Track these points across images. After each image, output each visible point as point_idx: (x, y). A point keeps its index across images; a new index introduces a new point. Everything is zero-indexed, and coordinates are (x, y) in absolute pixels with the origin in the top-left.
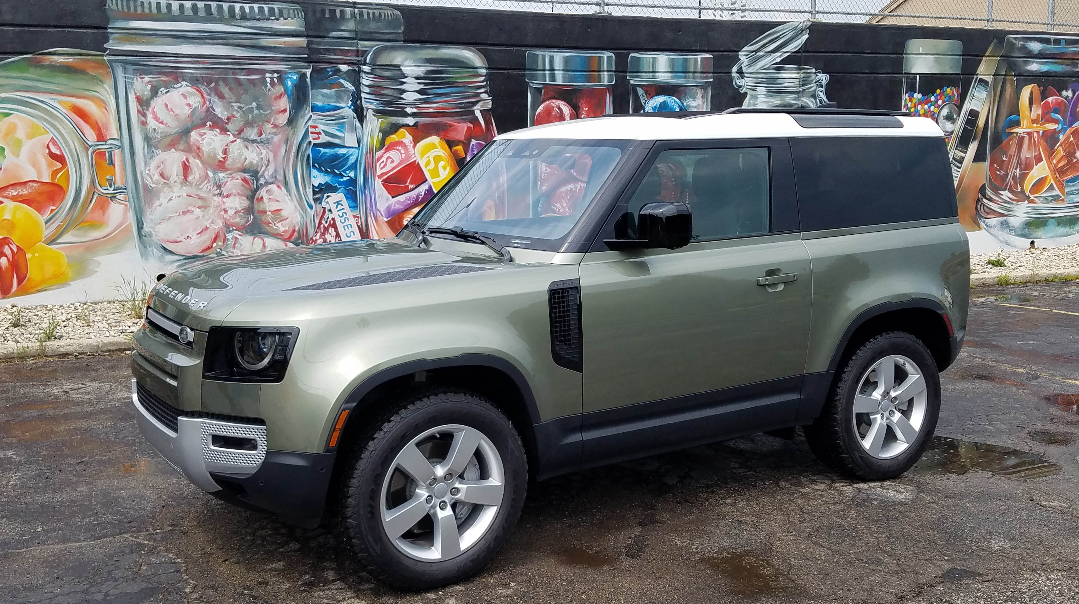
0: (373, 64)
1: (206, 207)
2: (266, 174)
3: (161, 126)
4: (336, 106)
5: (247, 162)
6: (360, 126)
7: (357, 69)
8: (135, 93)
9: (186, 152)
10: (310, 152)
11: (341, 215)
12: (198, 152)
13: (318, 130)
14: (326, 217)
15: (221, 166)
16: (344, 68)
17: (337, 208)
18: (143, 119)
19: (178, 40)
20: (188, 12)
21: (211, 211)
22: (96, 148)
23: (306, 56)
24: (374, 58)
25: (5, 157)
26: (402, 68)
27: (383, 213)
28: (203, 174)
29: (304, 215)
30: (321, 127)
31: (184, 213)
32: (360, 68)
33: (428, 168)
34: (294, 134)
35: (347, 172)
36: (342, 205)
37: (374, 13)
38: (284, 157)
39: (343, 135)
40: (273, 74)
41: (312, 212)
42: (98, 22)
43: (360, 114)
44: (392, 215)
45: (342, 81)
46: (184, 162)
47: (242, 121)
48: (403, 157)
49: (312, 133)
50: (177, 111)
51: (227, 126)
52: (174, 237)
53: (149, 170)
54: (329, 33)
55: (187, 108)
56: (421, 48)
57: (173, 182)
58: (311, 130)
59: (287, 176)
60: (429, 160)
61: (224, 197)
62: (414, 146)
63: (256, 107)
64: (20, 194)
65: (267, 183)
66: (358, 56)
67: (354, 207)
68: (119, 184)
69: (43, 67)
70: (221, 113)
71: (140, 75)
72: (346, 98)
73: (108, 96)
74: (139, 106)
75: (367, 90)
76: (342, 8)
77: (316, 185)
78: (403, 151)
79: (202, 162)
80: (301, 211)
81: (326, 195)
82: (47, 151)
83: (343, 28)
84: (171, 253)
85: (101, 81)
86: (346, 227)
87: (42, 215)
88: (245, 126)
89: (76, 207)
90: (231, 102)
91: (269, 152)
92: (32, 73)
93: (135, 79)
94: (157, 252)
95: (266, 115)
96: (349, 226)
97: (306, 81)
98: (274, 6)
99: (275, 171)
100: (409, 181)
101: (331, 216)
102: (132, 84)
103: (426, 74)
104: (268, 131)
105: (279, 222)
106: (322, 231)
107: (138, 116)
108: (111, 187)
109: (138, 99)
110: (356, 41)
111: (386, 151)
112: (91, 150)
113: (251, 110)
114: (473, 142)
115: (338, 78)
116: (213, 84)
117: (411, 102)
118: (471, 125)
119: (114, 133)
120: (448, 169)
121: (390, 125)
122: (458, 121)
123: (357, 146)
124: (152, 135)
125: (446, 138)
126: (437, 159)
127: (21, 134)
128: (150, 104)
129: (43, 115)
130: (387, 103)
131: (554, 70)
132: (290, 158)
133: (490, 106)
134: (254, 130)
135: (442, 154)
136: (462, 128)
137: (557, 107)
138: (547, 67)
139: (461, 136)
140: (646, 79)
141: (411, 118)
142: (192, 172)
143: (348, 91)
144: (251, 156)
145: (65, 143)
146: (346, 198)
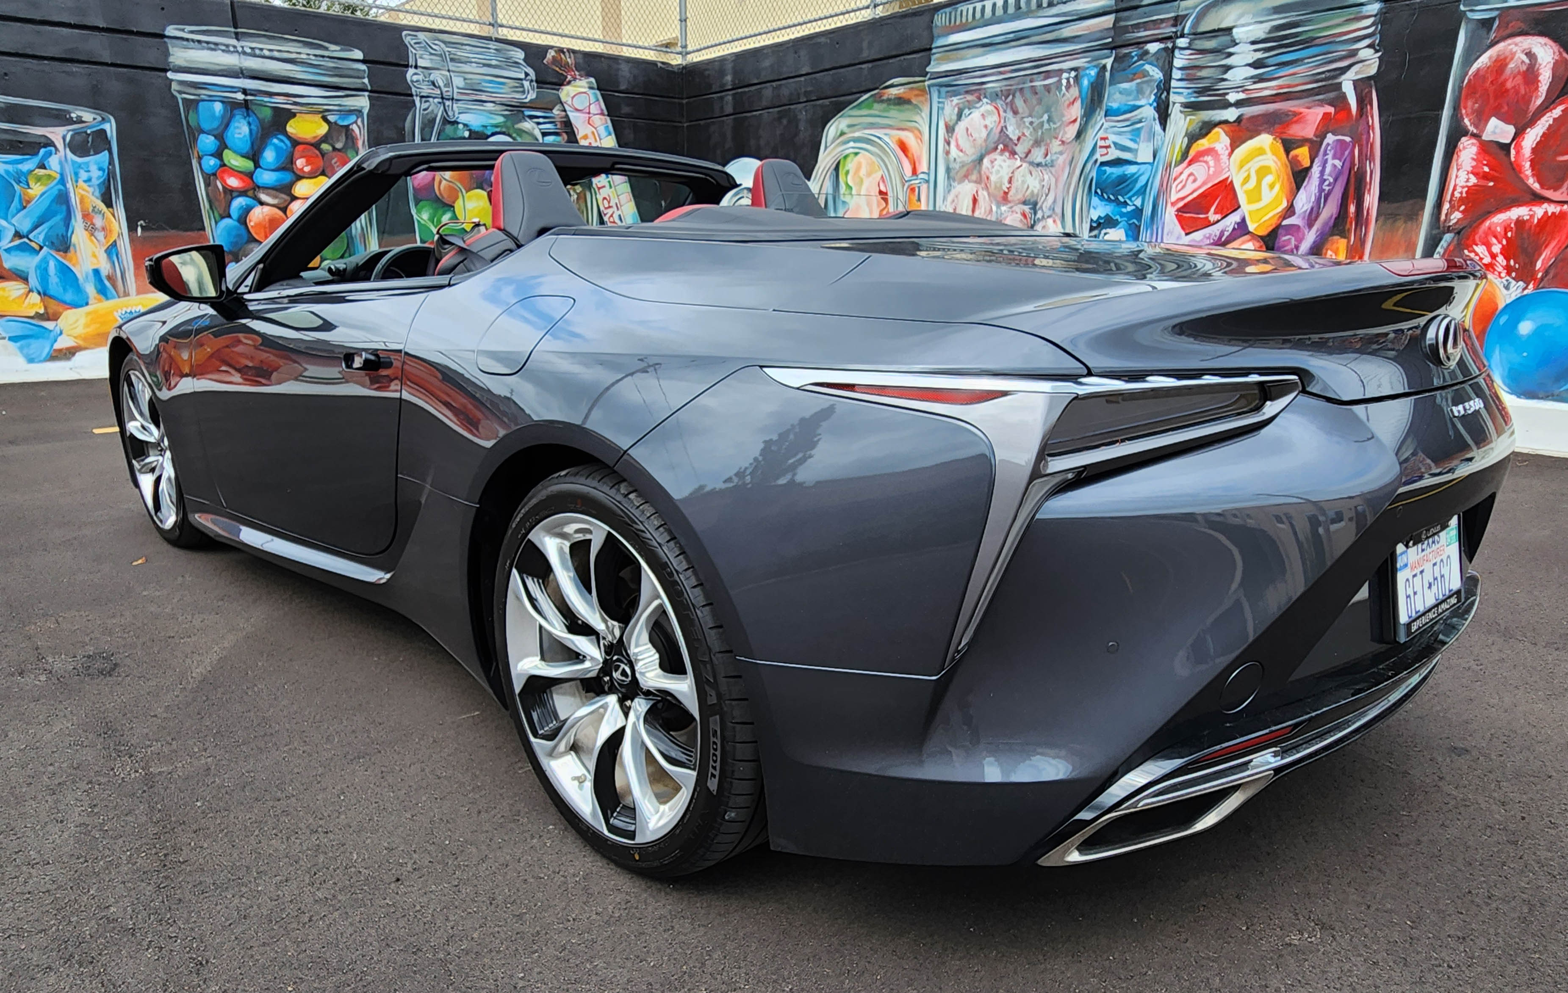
0: (1193, 33)
2: (1044, 206)
3: (961, 154)
4: (1135, 106)
5: (1029, 191)
6: (1161, 131)
7: (1170, 45)
8: (945, 119)
9: (977, 183)
10: (1094, 174)
12: (987, 182)
13: (1107, 143)
15: (1005, 197)
16: (1153, 47)
18: (947, 147)
19: (985, 50)
20: (998, 13)
22: (910, 182)
23: (1110, 40)
24: (1196, 23)
25: (852, 196)
26: (1234, 30)
28: (988, 208)
30: (1113, 138)
32: (1173, 42)
33: (1245, 188)
34: (1080, 151)
35: (1133, 199)
38: (1066, 182)
39: (1136, 146)
40: (1070, 73)
42: (925, 43)
43: (1163, 114)
45: (1148, 67)
46: (975, 194)
47: (1031, 140)
48: (1211, 172)
49: (1101, 147)
50: (975, 135)
51: (1016, 148)
55: (984, 130)
58: (1099, 144)
59: (1065, 207)
60: (1249, 174)
63: (1048, 120)
65: (1045, 218)
66: (1173, 26)
69: (883, 101)
70: (1013, 132)
71: (951, 97)
72: (1148, 92)
73: (924, 126)
74: (946, 134)
75: (1179, 75)
77: (1095, 219)
78: (1212, 163)
79: (989, 194)
81: (1104, 231)
82: (878, 190)
85: (921, 110)
88: (1032, 146)
90: (1023, 118)
91: (1051, 177)
92: (876, 109)
93: (946, 103)
95: (1055, 129)
97: (1104, 76)
99: (1055, 202)
100: (1213, 209)
102: (943, 109)
103: (1268, 33)
104: (1054, 151)
107: (944, 146)
109: (947, 125)
110: (1176, 3)
111: (1190, 164)
112: (907, 185)
113: (1042, 124)
114: (1330, 138)
115: (1144, 65)
116: (1011, 97)
117: (1238, 83)
118: (1332, 110)
119: (923, 167)
120: (1277, 187)
121: (1200, 124)
122: (1307, 105)
123: (1152, 161)
124: (952, 165)
125: (1284, 136)
126: (1263, 172)
127: (863, 172)
128: (954, 130)
129: (878, 151)
130: (1201, 91)
132: (1071, 184)
133: (1373, 71)
134: (1041, 151)
135: (1272, 164)
136: (1314, 116)
137: (1522, 51)
139: (1310, 130)
141: (1233, 110)
142: (979, 206)
143: (1154, 80)
144: (1034, 183)
145: (890, 180)
146: (1127, 236)
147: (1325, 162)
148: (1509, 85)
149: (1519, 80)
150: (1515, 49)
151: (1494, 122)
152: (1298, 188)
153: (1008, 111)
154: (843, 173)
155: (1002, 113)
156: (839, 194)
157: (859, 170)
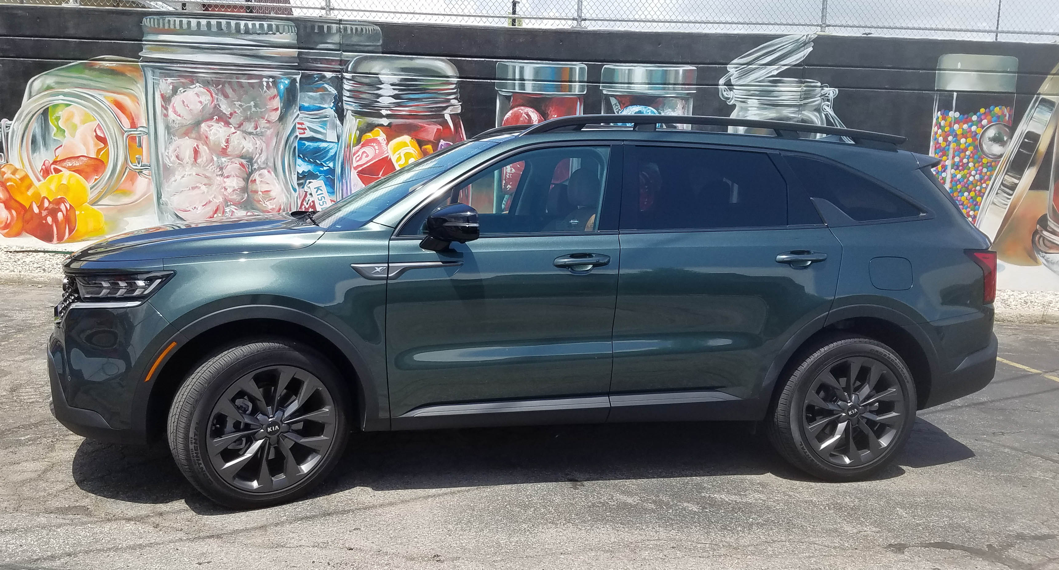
0: (354, 71)
1: (210, 185)
2: (259, 161)
3: (179, 118)
4: (320, 107)
5: (244, 150)
6: (340, 124)
7: (340, 76)
8: (160, 92)
9: (197, 140)
10: (296, 144)
11: (320, 199)
12: (206, 140)
13: (303, 127)
14: (307, 199)
15: (224, 152)
16: (329, 75)
17: (317, 192)
18: (165, 112)
19: (195, 51)
20: (204, 28)
21: (214, 188)
22: (130, 133)
23: (297, 64)
24: (355, 67)
25: (65, 137)
26: (380, 76)
28: (209, 158)
29: (289, 196)
30: (307, 124)
31: (193, 188)
32: (342, 75)
33: (399, 163)
34: (283, 129)
35: (327, 163)
36: (322, 190)
37: (356, 29)
38: (275, 147)
39: (325, 132)
40: (268, 79)
41: (296, 194)
42: (135, 35)
43: (341, 115)
45: (326, 86)
46: (195, 147)
47: (242, 116)
48: (377, 152)
49: (299, 128)
50: (191, 107)
51: (230, 120)
52: (184, 207)
53: (168, 153)
54: (317, 45)
55: (200, 104)
56: (396, 58)
57: (185, 163)
58: (298, 126)
59: (276, 163)
60: (400, 156)
61: (225, 177)
62: (387, 144)
63: (254, 105)
64: (74, 165)
65: (260, 168)
66: (340, 65)
67: (332, 193)
68: (145, 162)
69: (95, 70)
70: (225, 109)
71: (165, 77)
72: (328, 100)
73: (140, 93)
74: (163, 102)
75: (348, 94)
76: (329, 25)
77: (300, 172)
78: (377, 147)
79: (209, 148)
80: (286, 193)
81: (308, 181)
82: (95, 134)
83: (328, 41)
84: (183, 219)
85: (136, 82)
87: (88, 182)
88: (244, 120)
89: (113, 178)
90: (233, 101)
91: (262, 142)
92: (87, 74)
93: (161, 80)
94: (171, 218)
95: (261, 112)
97: (295, 85)
98: (272, 23)
99: (267, 159)
100: (381, 173)
101: (311, 199)
102: (158, 84)
103: (401, 81)
104: (262, 126)
105: (268, 201)
107: (162, 110)
108: (139, 164)
109: (163, 96)
110: (340, 52)
111: (363, 146)
112: (126, 135)
113: (250, 108)
114: (443, 142)
115: (324, 84)
116: (221, 86)
117: (386, 105)
118: (441, 127)
119: (143, 122)
121: (366, 124)
122: (429, 123)
123: (337, 141)
124: (171, 125)
125: (417, 138)
126: (408, 156)
127: (76, 120)
128: (171, 101)
129: (92, 106)
130: (364, 106)
131: (524, 80)
132: (279, 149)
133: (459, 111)
134: (251, 124)
135: (413, 152)
136: (432, 129)
137: (525, 113)
138: (517, 77)
139: (431, 136)
140: (620, 89)
141: (385, 119)
142: (200, 156)
143: (331, 94)
144: (248, 145)
145: (107, 129)
146: (326, 185)
150: (522, 112)
153: (220, 95)
154: (53, 118)
155: (214, 95)
156: (49, 133)
157: (70, 117)
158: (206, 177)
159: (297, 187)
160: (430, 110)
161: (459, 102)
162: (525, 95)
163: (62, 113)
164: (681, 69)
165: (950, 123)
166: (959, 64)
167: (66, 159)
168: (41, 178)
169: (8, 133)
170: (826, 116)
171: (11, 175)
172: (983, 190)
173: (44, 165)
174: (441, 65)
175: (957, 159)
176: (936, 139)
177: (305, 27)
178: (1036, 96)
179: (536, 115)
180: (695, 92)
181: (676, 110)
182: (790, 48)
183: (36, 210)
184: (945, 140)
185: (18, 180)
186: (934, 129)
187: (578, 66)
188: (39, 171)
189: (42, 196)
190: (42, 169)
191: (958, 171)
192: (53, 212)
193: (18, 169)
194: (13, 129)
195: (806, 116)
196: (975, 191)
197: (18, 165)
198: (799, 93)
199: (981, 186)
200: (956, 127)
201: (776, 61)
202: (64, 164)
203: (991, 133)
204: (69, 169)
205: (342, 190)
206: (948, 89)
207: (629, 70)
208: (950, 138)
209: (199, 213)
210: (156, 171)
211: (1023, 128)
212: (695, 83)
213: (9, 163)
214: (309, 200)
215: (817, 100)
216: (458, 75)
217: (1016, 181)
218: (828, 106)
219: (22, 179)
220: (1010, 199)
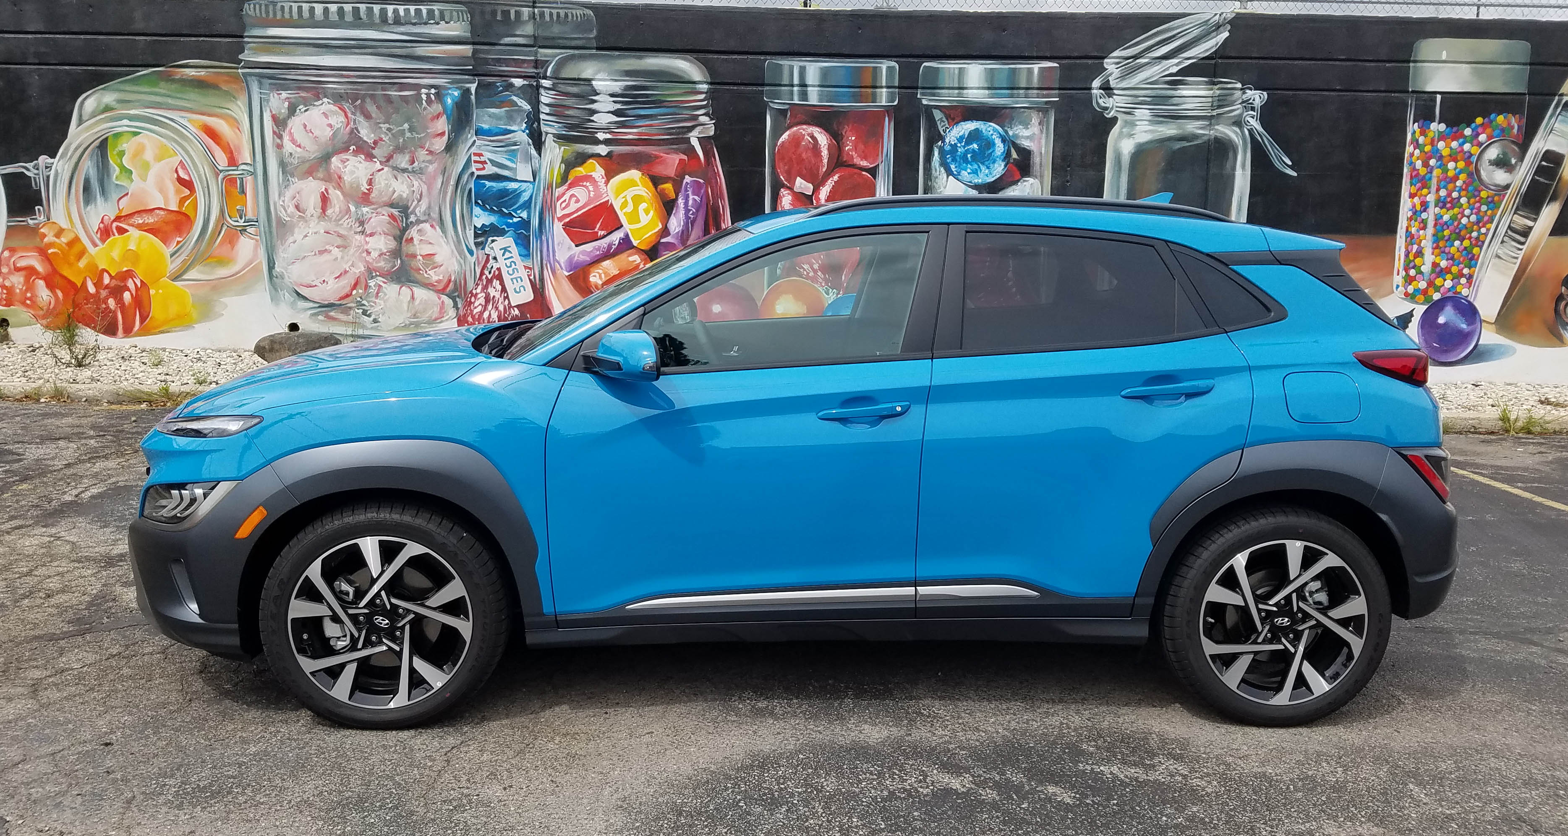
0: (555, 77)
1: (346, 247)
2: (417, 211)
3: (298, 149)
4: (506, 130)
5: (396, 195)
6: (537, 155)
7: (535, 84)
8: (271, 111)
9: (326, 182)
10: (472, 185)
11: (509, 265)
12: (338, 181)
13: (482, 159)
14: (489, 266)
15: (365, 199)
16: (518, 82)
17: (503, 255)
18: (278, 141)
19: (320, 50)
20: (333, 17)
21: (352, 251)
22: (227, 173)
23: (471, 67)
24: (556, 70)
25: (132, 181)
26: (594, 83)
27: (563, 265)
28: (344, 208)
29: (462, 262)
30: (487, 155)
31: (321, 252)
32: (538, 82)
33: (624, 211)
34: (452, 162)
35: (519, 212)
36: (511, 253)
37: (558, 14)
38: (441, 190)
39: (515, 166)
40: (429, 90)
41: (473, 259)
42: (233, 29)
43: (537, 140)
44: (575, 268)
45: (515, 98)
46: (322, 192)
47: (391, 146)
48: (591, 195)
49: (475, 162)
50: (317, 133)
51: (373, 151)
52: (308, 280)
53: (283, 201)
54: (500, 40)
55: (329, 129)
56: (619, 57)
57: (309, 215)
58: (474, 158)
59: (443, 214)
60: (626, 200)
61: (367, 236)
62: (607, 183)
63: (409, 129)
64: (146, 222)
65: (419, 222)
66: (536, 68)
67: (526, 255)
68: (250, 215)
69: (174, 81)
70: (367, 135)
71: (278, 91)
72: (519, 120)
73: (241, 114)
74: (275, 127)
75: (547, 110)
76: (518, 8)
77: (479, 226)
78: (591, 188)
79: (343, 193)
80: (458, 257)
81: (490, 239)
82: (176, 175)
83: (518, 33)
84: (305, 298)
85: (234, 98)
86: (515, 281)
87: (167, 247)
88: (394, 152)
89: (203, 240)
90: (378, 123)
91: (421, 183)
92: (163, 88)
93: (271, 95)
94: (288, 297)
95: (419, 139)
96: (519, 279)
97: (469, 98)
98: (434, 8)
99: (429, 207)
100: (598, 226)
101: (496, 266)
102: (268, 101)
103: (625, 90)
104: (421, 159)
105: (432, 269)
106: (485, 283)
107: (273, 138)
108: (241, 218)
109: (274, 117)
110: (535, 49)
111: (570, 187)
112: (221, 176)
113: (403, 133)
114: (688, 179)
115: (511, 95)
116: (359, 101)
117: (604, 125)
118: (685, 157)
119: (247, 157)
120: (652, 213)
121: (575, 154)
122: (667, 151)
123: (532, 180)
124: (287, 160)
125: (650, 173)
126: (637, 200)
127: (149, 155)
128: (286, 125)
129: (172, 135)
130: (572, 127)
131: (806, 86)
132: (447, 192)
133: (712, 133)
134: (405, 157)
135: (645, 194)
136: (672, 161)
137: (808, 135)
138: (796, 81)
139: (671, 171)
140: (947, 97)
141: (603, 146)
142: (331, 204)
143: (523, 110)
144: (401, 187)
145: (193, 166)
146: (517, 244)
147: (687, 198)
148: (804, 156)
149: (810, 154)
150: (804, 133)
151: (799, 181)
152: (670, 216)
153: (358, 114)
154: (115, 153)
155: (349, 115)
156: (109, 175)
157: (139, 151)
158: (340, 236)
159: (474, 248)
160: (668, 131)
161: (712, 119)
162: (808, 108)
163: (127, 145)
164: (1036, 67)
165: (1433, 140)
166: (1444, 52)
167: (134, 213)
168: (98, 242)
169: (48, 177)
170: (1251, 132)
171: (54, 238)
172: (1482, 238)
173: (102, 222)
174: (683, 66)
175: (1443, 193)
176: (1411, 164)
177: (483, 13)
178: (1557, 98)
179: (824, 137)
180: (1058, 99)
181: (1029, 126)
182: (1196, 33)
183: (92, 289)
184: (1426, 164)
185: (64, 245)
186: (1409, 149)
187: (884, 65)
188: (95, 231)
189: (101, 267)
190: (99, 228)
191: (1444, 210)
192: (117, 292)
193: (64, 230)
194: (57, 171)
195: (1222, 132)
196: (1470, 238)
197: (64, 224)
198: (1210, 100)
199: (1479, 231)
200: (1441, 145)
201: (1174, 53)
202: (132, 221)
203: (1493, 153)
204: (140, 227)
205: (541, 252)
206: (1429, 88)
207: (960, 68)
208: (1432, 162)
209: (329, 290)
210: (267, 229)
211: (1539, 145)
212: (1057, 86)
213: (51, 221)
214: (492, 267)
215: (1237, 109)
216: (709, 80)
217: (1530, 223)
218: (1253, 118)
219: (71, 244)
220: (1521, 250)
